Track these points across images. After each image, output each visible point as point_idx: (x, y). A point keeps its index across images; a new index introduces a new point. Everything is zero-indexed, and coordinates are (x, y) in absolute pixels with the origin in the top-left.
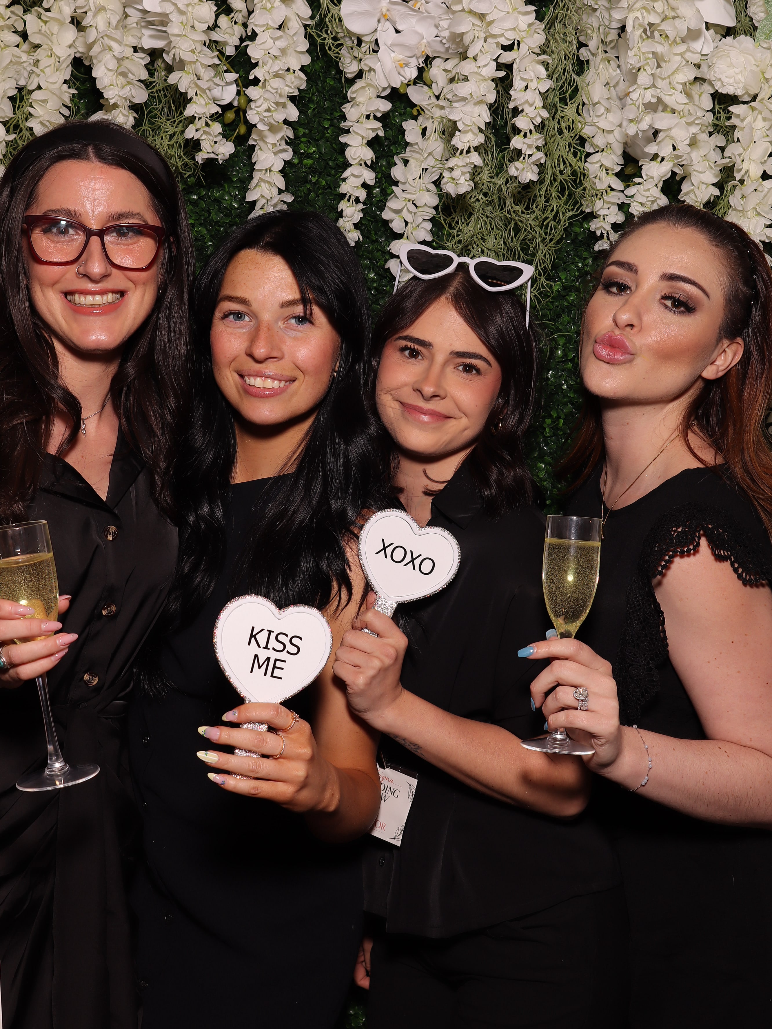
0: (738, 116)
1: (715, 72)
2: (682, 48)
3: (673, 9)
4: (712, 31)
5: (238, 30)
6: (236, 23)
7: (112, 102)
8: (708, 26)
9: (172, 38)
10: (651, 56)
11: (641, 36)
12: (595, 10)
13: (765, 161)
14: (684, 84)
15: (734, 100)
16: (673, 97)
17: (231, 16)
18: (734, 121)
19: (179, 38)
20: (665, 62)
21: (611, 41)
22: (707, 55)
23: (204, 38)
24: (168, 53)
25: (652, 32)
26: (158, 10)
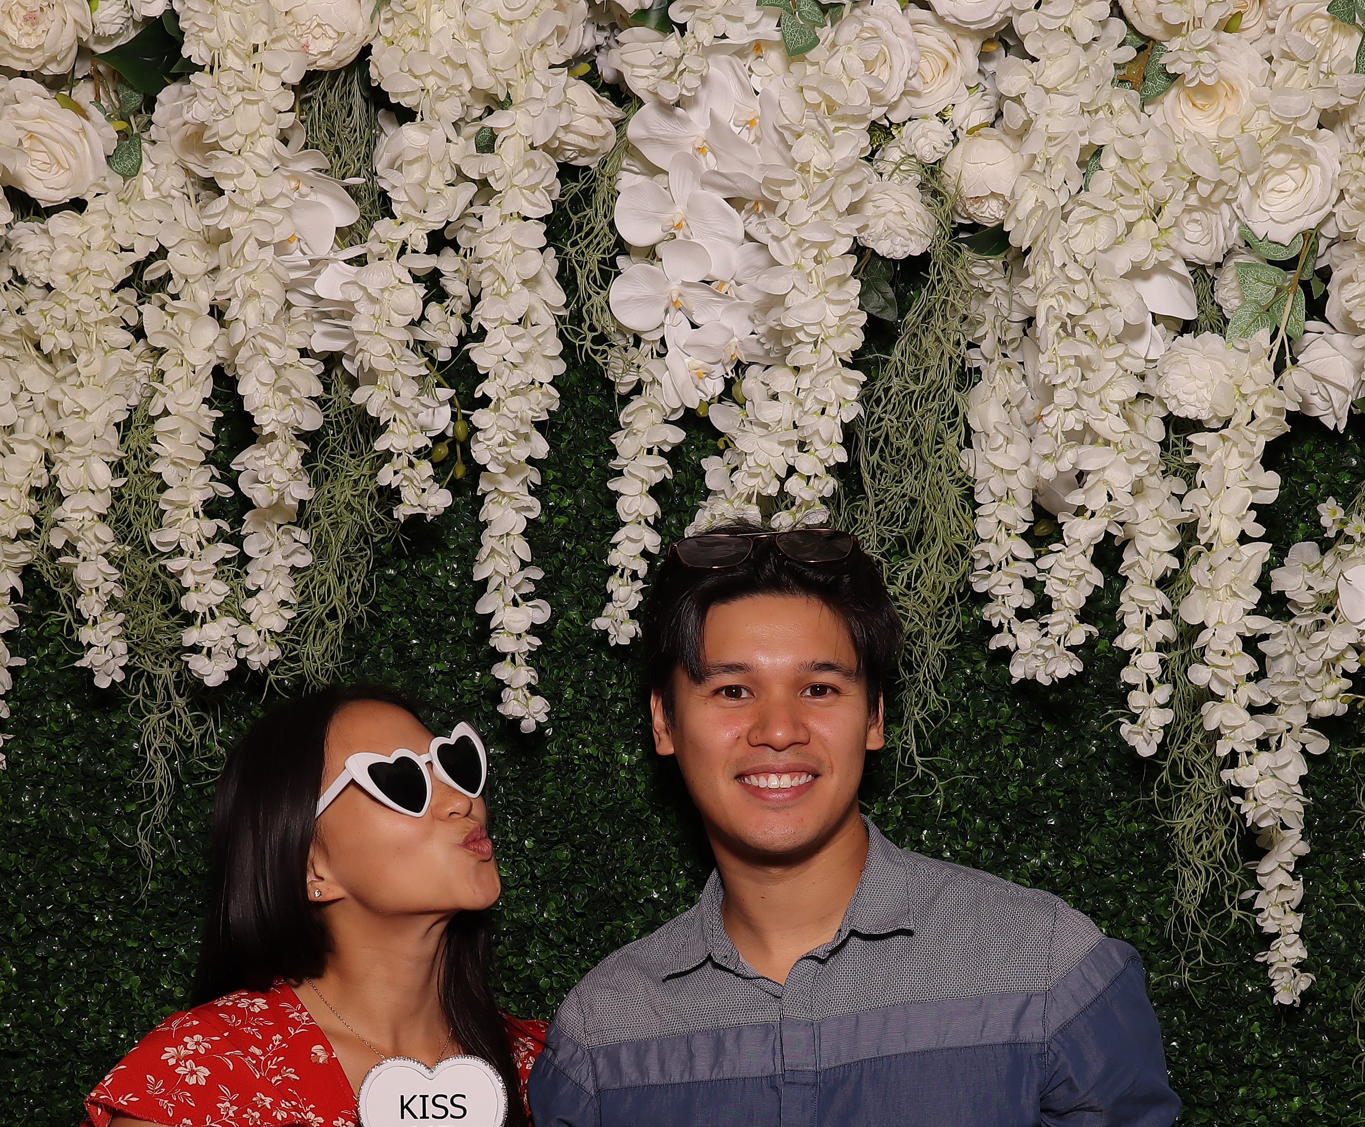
0: (1203, 449)
1: (1168, 386)
2: (1118, 350)
3: (1103, 295)
4: (1161, 326)
5: (456, 325)
6: (452, 313)
7: (267, 430)
8: (1156, 318)
9: (359, 337)
10: (1073, 362)
11: (1058, 334)
12: (988, 295)
13: (1244, 517)
14: (1123, 404)
15: (1197, 426)
16: (1106, 423)
17: (445, 304)
18: (1197, 457)
19: (368, 337)
20: (1093, 371)
21: (1013, 340)
22: (1156, 360)
23: (406, 336)
24: (352, 359)
25: (1073, 327)
26: (339, 296)
